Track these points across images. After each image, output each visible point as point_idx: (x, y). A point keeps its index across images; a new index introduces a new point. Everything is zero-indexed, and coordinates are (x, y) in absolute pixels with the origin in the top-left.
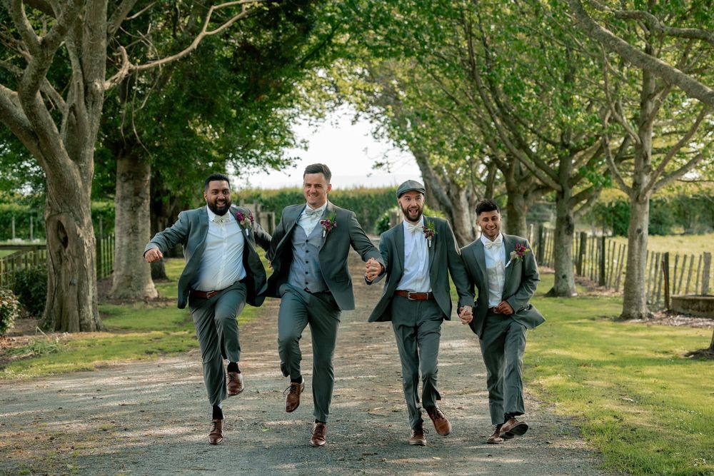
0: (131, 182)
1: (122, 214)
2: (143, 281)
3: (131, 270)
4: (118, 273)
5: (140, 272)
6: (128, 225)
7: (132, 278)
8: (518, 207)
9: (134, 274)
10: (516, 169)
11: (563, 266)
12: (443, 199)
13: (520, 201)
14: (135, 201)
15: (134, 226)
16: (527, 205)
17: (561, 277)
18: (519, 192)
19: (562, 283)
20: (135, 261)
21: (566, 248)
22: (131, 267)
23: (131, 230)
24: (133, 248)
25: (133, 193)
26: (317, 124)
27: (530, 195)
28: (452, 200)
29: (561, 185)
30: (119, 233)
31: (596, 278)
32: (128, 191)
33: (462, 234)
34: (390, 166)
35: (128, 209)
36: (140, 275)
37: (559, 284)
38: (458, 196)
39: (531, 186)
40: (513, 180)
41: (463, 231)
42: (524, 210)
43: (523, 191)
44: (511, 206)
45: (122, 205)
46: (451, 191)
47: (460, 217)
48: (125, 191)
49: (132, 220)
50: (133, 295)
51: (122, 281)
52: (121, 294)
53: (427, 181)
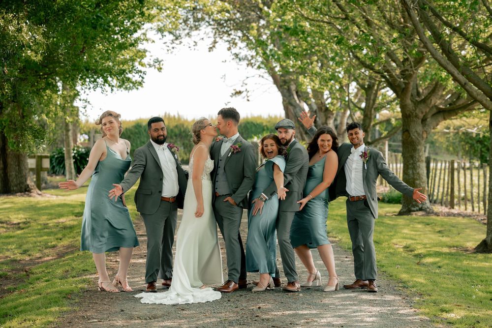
8: (415, 134)
10: (413, 89)
13: (417, 128)
16: (426, 131)
18: (416, 116)
26: (174, 46)
27: (429, 120)
34: (249, 94)
39: (431, 109)
40: (409, 102)
42: (422, 138)
43: (421, 116)
44: (406, 133)
46: (318, 119)
53: (291, 108)
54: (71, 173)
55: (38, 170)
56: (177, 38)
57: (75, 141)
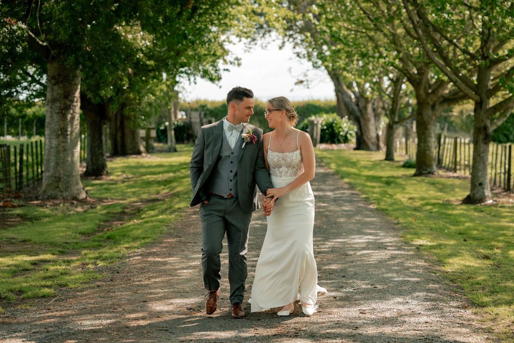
0: (61, 85)
1: (52, 117)
2: (71, 182)
3: (59, 172)
4: (47, 174)
5: (68, 174)
6: (57, 127)
7: (60, 179)
8: (427, 117)
9: (62, 176)
11: (480, 174)
12: (353, 110)
13: (428, 112)
14: (65, 103)
15: (63, 128)
16: (435, 115)
17: (477, 184)
18: (428, 103)
19: (479, 190)
20: (64, 163)
21: (483, 157)
22: (59, 168)
23: (60, 132)
24: (62, 149)
25: (63, 96)
26: (251, 46)
27: (437, 106)
28: (360, 111)
29: (480, 95)
30: (48, 135)
31: (500, 183)
32: (58, 94)
33: (368, 139)
34: (309, 83)
35: (57, 111)
36: (69, 176)
37: (475, 192)
38: (365, 108)
39: (439, 98)
40: (422, 92)
41: (369, 137)
42: (432, 119)
43: (431, 103)
44: (420, 116)
45: (51, 108)
46: (360, 103)
47: (367, 125)
48: (55, 94)
49: (61, 122)
50: (61, 196)
51: (50, 182)
52: (49, 194)
53: (340, 94)
54: (171, 141)
55: (147, 138)
56: (254, 40)
57: (176, 117)
